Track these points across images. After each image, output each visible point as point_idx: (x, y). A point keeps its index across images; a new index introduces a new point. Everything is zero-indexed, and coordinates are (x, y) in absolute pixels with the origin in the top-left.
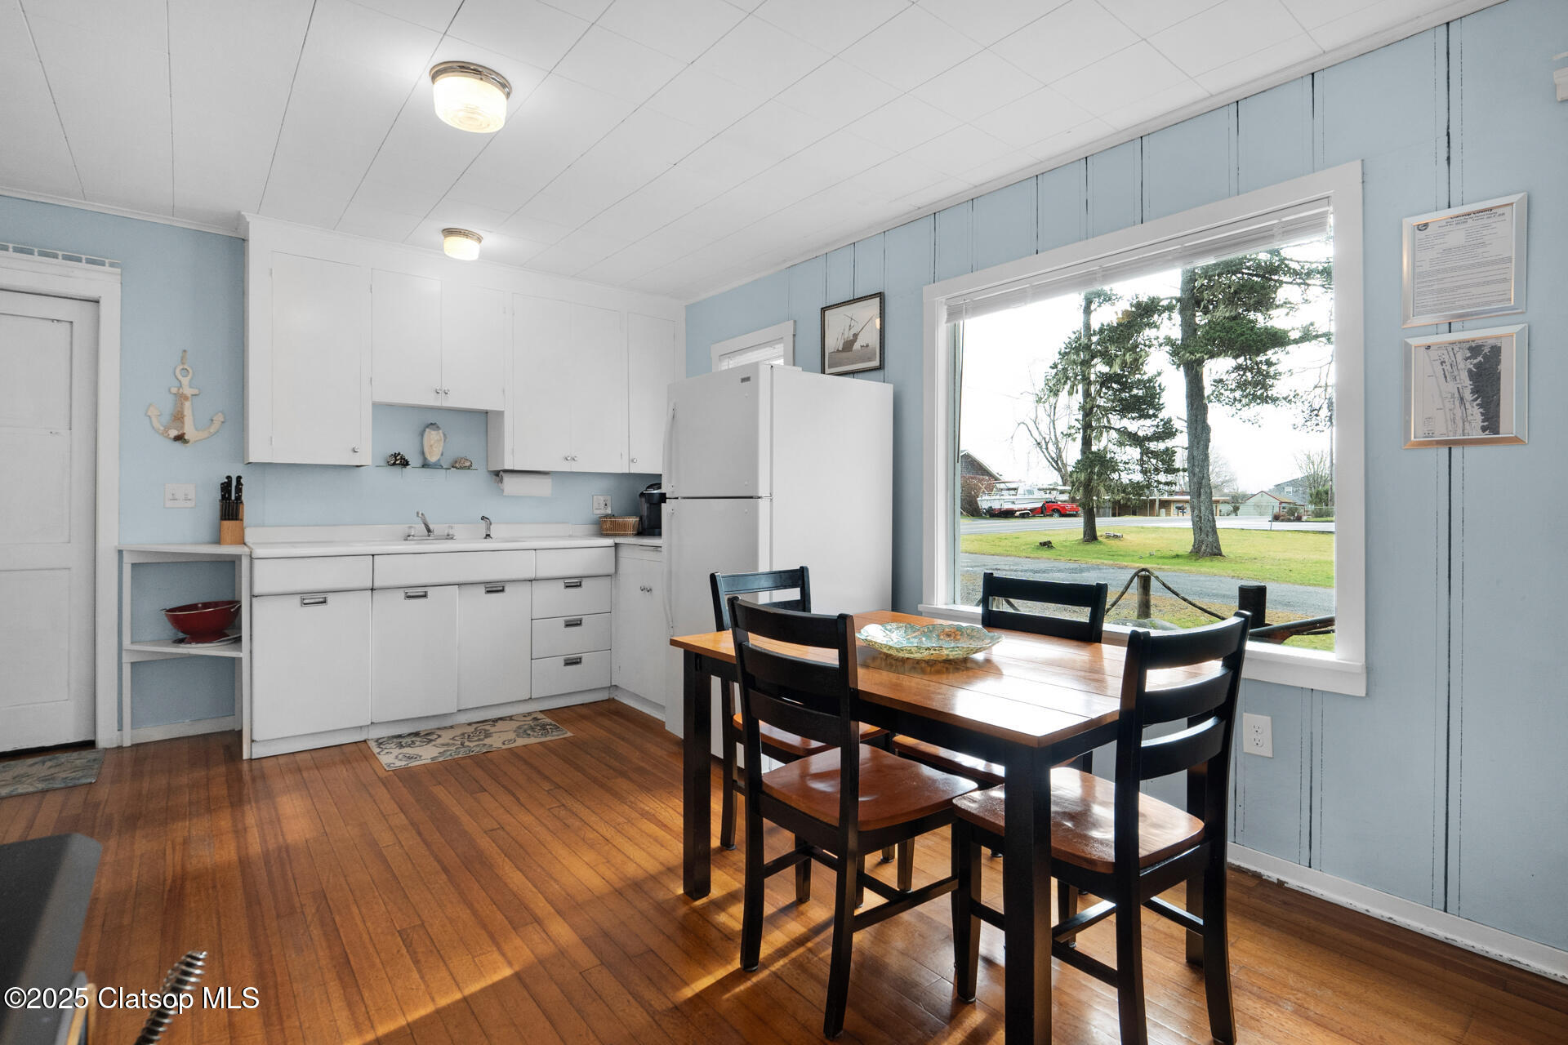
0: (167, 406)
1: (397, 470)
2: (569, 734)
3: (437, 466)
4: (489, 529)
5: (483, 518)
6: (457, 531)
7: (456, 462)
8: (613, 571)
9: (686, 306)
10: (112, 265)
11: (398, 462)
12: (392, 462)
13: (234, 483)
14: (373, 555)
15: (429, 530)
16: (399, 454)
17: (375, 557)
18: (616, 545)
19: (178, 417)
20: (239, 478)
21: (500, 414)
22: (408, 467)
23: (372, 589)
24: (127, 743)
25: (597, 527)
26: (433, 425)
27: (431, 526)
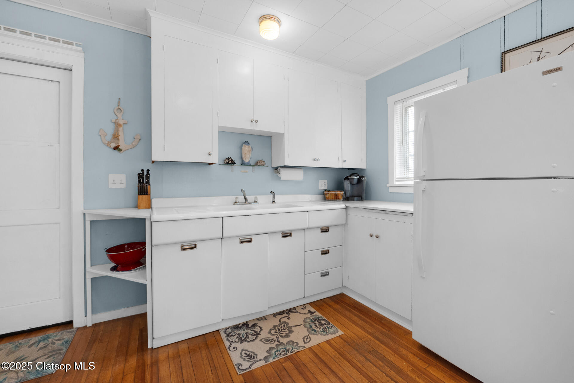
0: (110, 130)
1: (229, 167)
3: (248, 164)
4: (274, 198)
5: (272, 192)
6: (260, 198)
7: (258, 162)
8: (344, 222)
9: (366, 81)
10: (77, 45)
11: (230, 162)
12: (227, 162)
13: (145, 173)
14: (222, 217)
15: (246, 199)
16: (230, 158)
17: (223, 218)
18: (347, 208)
19: (116, 136)
20: (148, 171)
21: (282, 135)
22: (235, 165)
23: (222, 238)
24: (89, 325)
25: (321, 197)
26: (246, 143)
27: (247, 197)
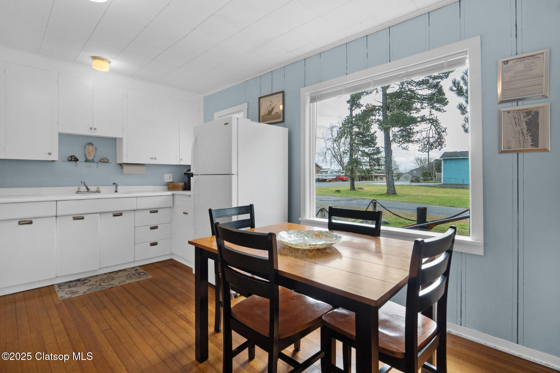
1: (73, 163)
2: (151, 277)
3: (92, 161)
4: (116, 188)
5: (114, 184)
6: (102, 189)
7: (101, 160)
8: (172, 205)
9: (204, 97)
11: (73, 159)
12: (70, 159)
14: (56, 201)
15: (88, 189)
16: (73, 156)
17: (57, 202)
18: (173, 195)
21: (121, 139)
22: (78, 162)
23: (56, 216)
25: (166, 187)
26: (90, 144)
27: (89, 187)
